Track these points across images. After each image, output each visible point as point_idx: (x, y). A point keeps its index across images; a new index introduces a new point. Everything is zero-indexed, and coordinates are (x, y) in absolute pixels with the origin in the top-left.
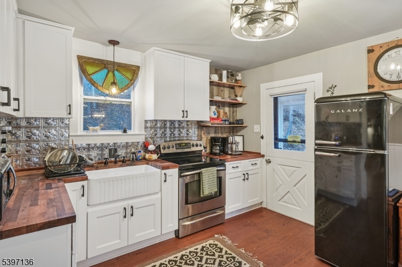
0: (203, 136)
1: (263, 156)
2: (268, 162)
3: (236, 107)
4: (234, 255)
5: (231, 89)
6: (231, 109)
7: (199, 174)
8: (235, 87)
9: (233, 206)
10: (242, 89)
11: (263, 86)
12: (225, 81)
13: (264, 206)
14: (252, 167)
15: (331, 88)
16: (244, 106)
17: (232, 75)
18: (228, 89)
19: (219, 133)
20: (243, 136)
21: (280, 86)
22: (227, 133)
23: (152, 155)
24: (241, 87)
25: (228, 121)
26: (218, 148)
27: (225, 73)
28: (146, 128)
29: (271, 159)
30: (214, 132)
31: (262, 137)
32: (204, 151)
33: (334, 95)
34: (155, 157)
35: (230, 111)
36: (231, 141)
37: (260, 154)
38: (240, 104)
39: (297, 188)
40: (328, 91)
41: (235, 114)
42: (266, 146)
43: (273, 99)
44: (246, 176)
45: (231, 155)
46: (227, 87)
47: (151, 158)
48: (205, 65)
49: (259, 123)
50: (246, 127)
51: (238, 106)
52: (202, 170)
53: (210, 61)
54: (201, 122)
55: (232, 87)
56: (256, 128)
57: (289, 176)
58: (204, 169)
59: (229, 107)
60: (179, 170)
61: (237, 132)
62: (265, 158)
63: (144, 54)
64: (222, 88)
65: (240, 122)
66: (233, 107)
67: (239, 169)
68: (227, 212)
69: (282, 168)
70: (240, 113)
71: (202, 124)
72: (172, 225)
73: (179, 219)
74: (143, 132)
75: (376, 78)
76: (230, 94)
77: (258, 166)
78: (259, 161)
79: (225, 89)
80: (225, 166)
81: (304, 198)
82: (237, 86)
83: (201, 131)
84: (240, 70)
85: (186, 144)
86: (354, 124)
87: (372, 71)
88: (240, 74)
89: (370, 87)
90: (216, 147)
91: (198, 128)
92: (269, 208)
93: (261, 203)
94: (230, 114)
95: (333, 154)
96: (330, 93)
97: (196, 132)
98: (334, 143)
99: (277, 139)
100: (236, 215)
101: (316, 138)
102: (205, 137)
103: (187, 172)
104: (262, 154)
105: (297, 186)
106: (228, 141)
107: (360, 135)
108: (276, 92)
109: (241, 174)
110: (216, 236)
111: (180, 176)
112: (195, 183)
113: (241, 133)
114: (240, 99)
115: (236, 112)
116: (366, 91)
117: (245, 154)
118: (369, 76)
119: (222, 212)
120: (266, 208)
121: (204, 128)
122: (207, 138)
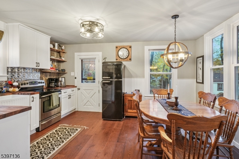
0: (43, 78)
1: (76, 87)
2: (79, 89)
3: (60, 63)
4: (72, 128)
5: (58, 53)
6: (58, 63)
7: (50, 96)
8: (61, 52)
9: (65, 111)
10: (64, 54)
11: (76, 54)
12: (56, 48)
13: (76, 110)
14: (72, 92)
15: (105, 58)
16: (65, 63)
17: (60, 46)
18: (56, 53)
19: (51, 76)
20: (65, 78)
21: (85, 55)
22: (56, 76)
23: (15, 89)
24: (64, 52)
25: (58, 70)
26: (53, 84)
27: (56, 44)
28: (8, 72)
29: (80, 88)
30: (49, 76)
31: (76, 78)
32: (44, 86)
33: (106, 61)
34: (17, 90)
35: (57, 64)
36: (61, 80)
37: (74, 86)
38: (63, 61)
39: (92, 99)
40: (104, 59)
41: (59, 66)
42: (78, 82)
43: (81, 60)
44: (70, 96)
45: (60, 87)
46: (56, 52)
47: (15, 90)
48: (48, 39)
49: (74, 71)
50: (66, 73)
51: (61, 62)
52: (52, 94)
53: (51, 37)
54: (43, 69)
55: (59, 52)
56: (72, 74)
57: (88, 94)
58: (53, 93)
59: (57, 62)
60: (40, 95)
61: (60, 76)
62: (77, 88)
63: (6, 24)
64: (53, 52)
65: (63, 70)
66: (59, 63)
67: (67, 93)
68: (62, 115)
69: (86, 91)
70: (62, 66)
71: (43, 71)
72: (36, 125)
73: (40, 121)
74: (6, 75)
75: (118, 57)
76: (57, 55)
77: (74, 91)
78: (75, 89)
79: (55, 52)
80: (61, 92)
81: (94, 102)
82: (62, 52)
83: (42, 75)
84: (64, 44)
85: (35, 82)
86: (111, 72)
87: (117, 54)
88: (63, 46)
89: (117, 59)
90: (52, 83)
91: (41, 73)
92: (79, 110)
93: (75, 109)
94: (57, 66)
95: (107, 82)
96: (104, 60)
97: (40, 76)
98: (107, 78)
99: (82, 79)
100: (66, 115)
101: (103, 76)
102: (45, 78)
103: (44, 95)
104: (75, 86)
105: (92, 98)
106: (59, 80)
107: (113, 76)
108: (83, 57)
109: (67, 96)
110: (60, 125)
111: (40, 98)
112: (48, 101)
113: (64, 76)
114: (63, 59)
115: (60, 65)
116: (115, 61)
117: (66, 87)
118: (116, 56)
119: (60, 115)
120: (77, 111)
121: (44, 73)
122: (45, 79)
